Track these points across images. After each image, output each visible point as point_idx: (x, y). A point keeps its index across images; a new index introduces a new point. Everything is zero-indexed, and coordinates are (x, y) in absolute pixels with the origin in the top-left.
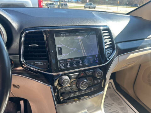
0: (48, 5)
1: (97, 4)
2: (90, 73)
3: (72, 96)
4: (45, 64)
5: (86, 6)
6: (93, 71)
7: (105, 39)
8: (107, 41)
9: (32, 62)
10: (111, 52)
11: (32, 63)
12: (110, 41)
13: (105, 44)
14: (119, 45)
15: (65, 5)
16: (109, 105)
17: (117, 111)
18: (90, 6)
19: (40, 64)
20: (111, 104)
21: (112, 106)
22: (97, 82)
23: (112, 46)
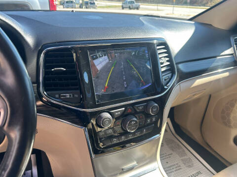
0: (64, 3)
1: (141, 3)
2: (141, 108)
3: (115, 142)
4: (76, 96)
5: (124, 6)
6: (145, 105)
7: (160, 58)
8: (163, 61)
9: (57, 94)
10: (170, 77)
11: (57, 96)
12: (167, 61)
13: (162, 66)
14: (181, 66)
15: (91, 3)
16: (166, 156)
17: (177, 164)
18: (131, 5)
19: (68, 97)
20: (168, 155)
21: (170, 157)
22: (151, 121)
23: (171, 69)
